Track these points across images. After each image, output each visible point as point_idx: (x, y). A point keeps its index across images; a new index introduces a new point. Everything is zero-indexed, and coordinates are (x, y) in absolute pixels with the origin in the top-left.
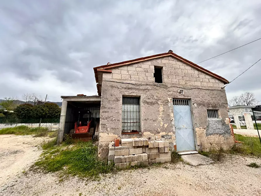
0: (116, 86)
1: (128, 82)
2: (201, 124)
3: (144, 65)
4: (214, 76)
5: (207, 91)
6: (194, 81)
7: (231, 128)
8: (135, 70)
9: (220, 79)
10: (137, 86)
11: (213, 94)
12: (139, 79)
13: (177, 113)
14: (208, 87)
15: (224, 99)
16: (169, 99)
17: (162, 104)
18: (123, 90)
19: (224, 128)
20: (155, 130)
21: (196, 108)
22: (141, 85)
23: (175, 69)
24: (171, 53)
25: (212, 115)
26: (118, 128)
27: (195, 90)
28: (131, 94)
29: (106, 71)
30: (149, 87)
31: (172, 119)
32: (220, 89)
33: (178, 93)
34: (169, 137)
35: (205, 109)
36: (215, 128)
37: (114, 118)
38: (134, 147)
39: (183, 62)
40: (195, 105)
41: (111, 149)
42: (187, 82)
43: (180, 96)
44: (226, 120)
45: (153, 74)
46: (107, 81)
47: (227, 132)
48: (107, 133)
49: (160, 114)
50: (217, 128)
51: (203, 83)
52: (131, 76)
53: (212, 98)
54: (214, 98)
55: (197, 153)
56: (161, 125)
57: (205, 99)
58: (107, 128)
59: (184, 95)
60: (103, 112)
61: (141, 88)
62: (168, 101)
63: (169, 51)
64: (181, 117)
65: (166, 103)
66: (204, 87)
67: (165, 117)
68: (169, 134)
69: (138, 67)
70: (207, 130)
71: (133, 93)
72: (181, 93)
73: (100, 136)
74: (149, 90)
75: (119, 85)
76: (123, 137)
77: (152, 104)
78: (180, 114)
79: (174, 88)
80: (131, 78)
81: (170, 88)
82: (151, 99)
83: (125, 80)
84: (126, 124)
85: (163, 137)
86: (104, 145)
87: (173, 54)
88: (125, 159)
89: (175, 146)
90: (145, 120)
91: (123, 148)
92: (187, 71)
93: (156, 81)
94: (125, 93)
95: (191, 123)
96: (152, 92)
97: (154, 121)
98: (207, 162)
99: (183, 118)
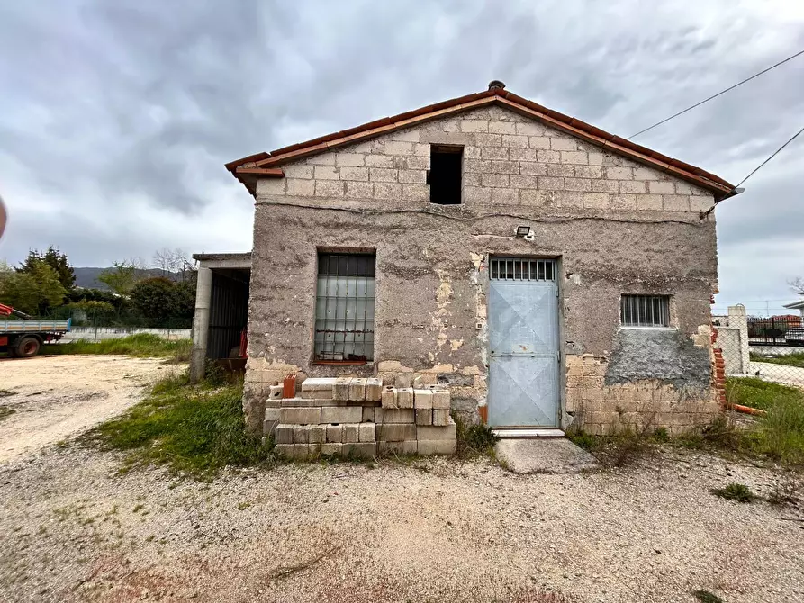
0: (297, 220)
1: (337, 204)
2: (591, 344)
3: (395, 144)
4: (672, 168)
5: (634, 226)
6: (584, 193)
7: (714, 360)
8: (362, 164)
9: (699, 178)
10: (363, 216)
11: (657, 239)
12: (373, 194)
13: (505, 305)
14: (639, 212)
15: (704, 257)
16: (477, 259)
17: (447, 276)
18: (320, 231)
19: (684, 361)
20: (417, 357)
21: (576, 288)
22: (381, 214)
23: (508, 152)
24: (497, 93)
25: (642, 314)
26: (299, 348)
27: (583, 224)
28: (343, 245)
29: (264, 171)
30: (407, 220)
31: (480, 325)
32: (694, 218)
33: (511, 238)
34: (462, 381)
35: (615, 293)
36: (645, 360)
37: (288, 316)
38: (339, 403)
39: (544, 125)
40: (577, 278)
41: (272, 405)
42: (553, 199)
43: (517, 246)
44: (697, 333)
45: (424, 174)
46: (268, 204)
47: (693, 375)
48: (267, 360)
49: (439, 306)
50: (655, 358)
51: (617, 199)
52: (345, 186)
53: (652, 253)
54: (660, 251)
55: (561, 437)
56: (440, 343)
57: (618, 256)
58: (267, 345)
59: (534, 245)
60: (256, 299)
61: (379, 222)
62: (471, 263)
63: (490, 86)
64: (516, 317)
65: (462, 272)
66: (622, 213)
67: (454, 317)
68: (467, 371)
69: (372, 153)
70: (609, 366)
71: (352, 239)
72: (526, 237)
73: (249, 367)
74: (405, 228)
75: (305, 216)
76: (315, 372)
77: (413, 274)
78: (513, 307)
79: (498, 220)
80: (345, 190)
81: (482, 219)
82: (412, 257)
83: (327, 198)
84: (332, 335)
85: (442, 378)
86: (259, 391)
87: (504, 95)
88: (306, 433)
89: (484, 411)
90: (389, 324)
91: (305, 404)
92: (557, 155)
93: (434, 199)
94: (325, 240)
95: (555, 340)
96: (415, 234)
97: (416, 328)
98: (572, 465)
99: (523, 321)
